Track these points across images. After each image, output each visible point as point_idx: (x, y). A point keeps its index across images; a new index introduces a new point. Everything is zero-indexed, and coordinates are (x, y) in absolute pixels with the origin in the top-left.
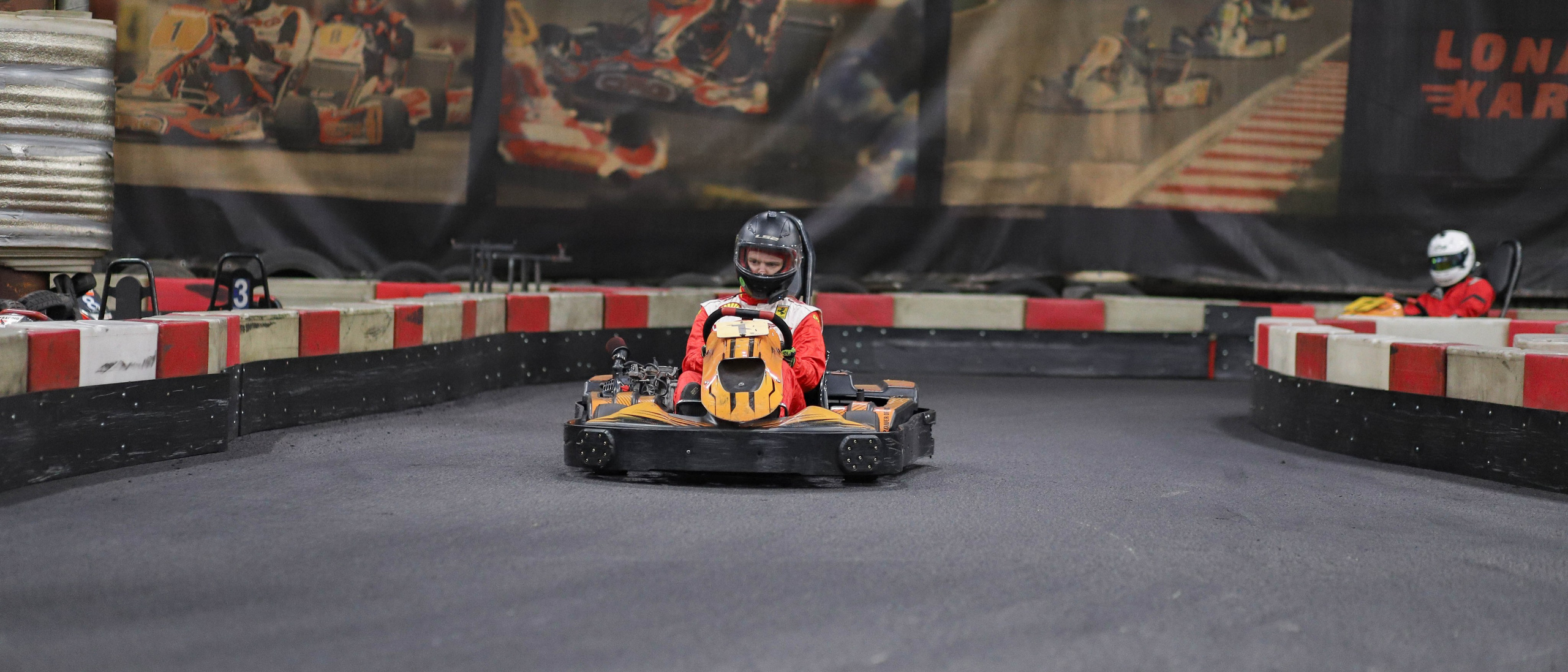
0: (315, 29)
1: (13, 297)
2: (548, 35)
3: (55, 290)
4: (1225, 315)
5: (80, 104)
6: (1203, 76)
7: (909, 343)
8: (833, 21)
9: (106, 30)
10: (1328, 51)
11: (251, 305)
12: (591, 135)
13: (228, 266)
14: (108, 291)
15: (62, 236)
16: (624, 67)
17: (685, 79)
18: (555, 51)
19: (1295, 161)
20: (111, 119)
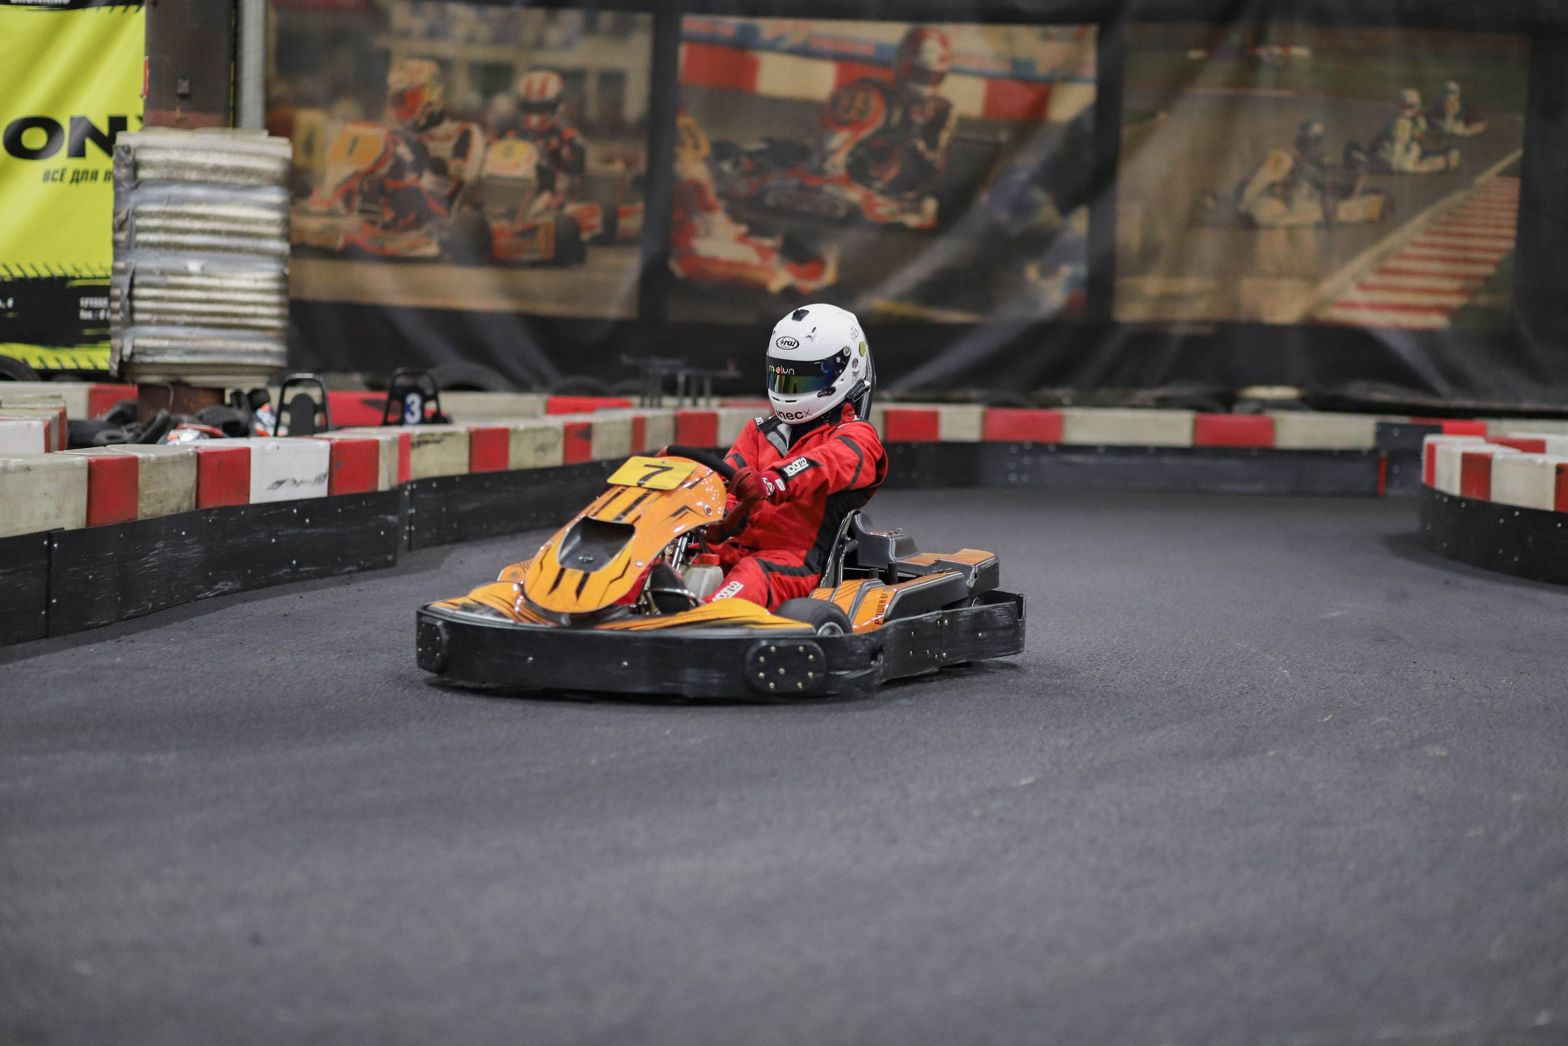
0: (488, 145)
1: (189, 411)
2: (721, 151)
3: (230, 406)
4: (1396, 433)
5: (256, 221)
6: (1375, 191)
7: (1077, 459)
8: (1003, 136)
9: (281, 148)
10: (1500, 166)
11: (423, 421)
12: (763, 252)
13: (402, 381)
14: (282, 407)
15: (237, 353)
16: (794, 182)
17: (854, 195)
18: (726, 167)
19: (1467, 277)
20: (286, 237)
